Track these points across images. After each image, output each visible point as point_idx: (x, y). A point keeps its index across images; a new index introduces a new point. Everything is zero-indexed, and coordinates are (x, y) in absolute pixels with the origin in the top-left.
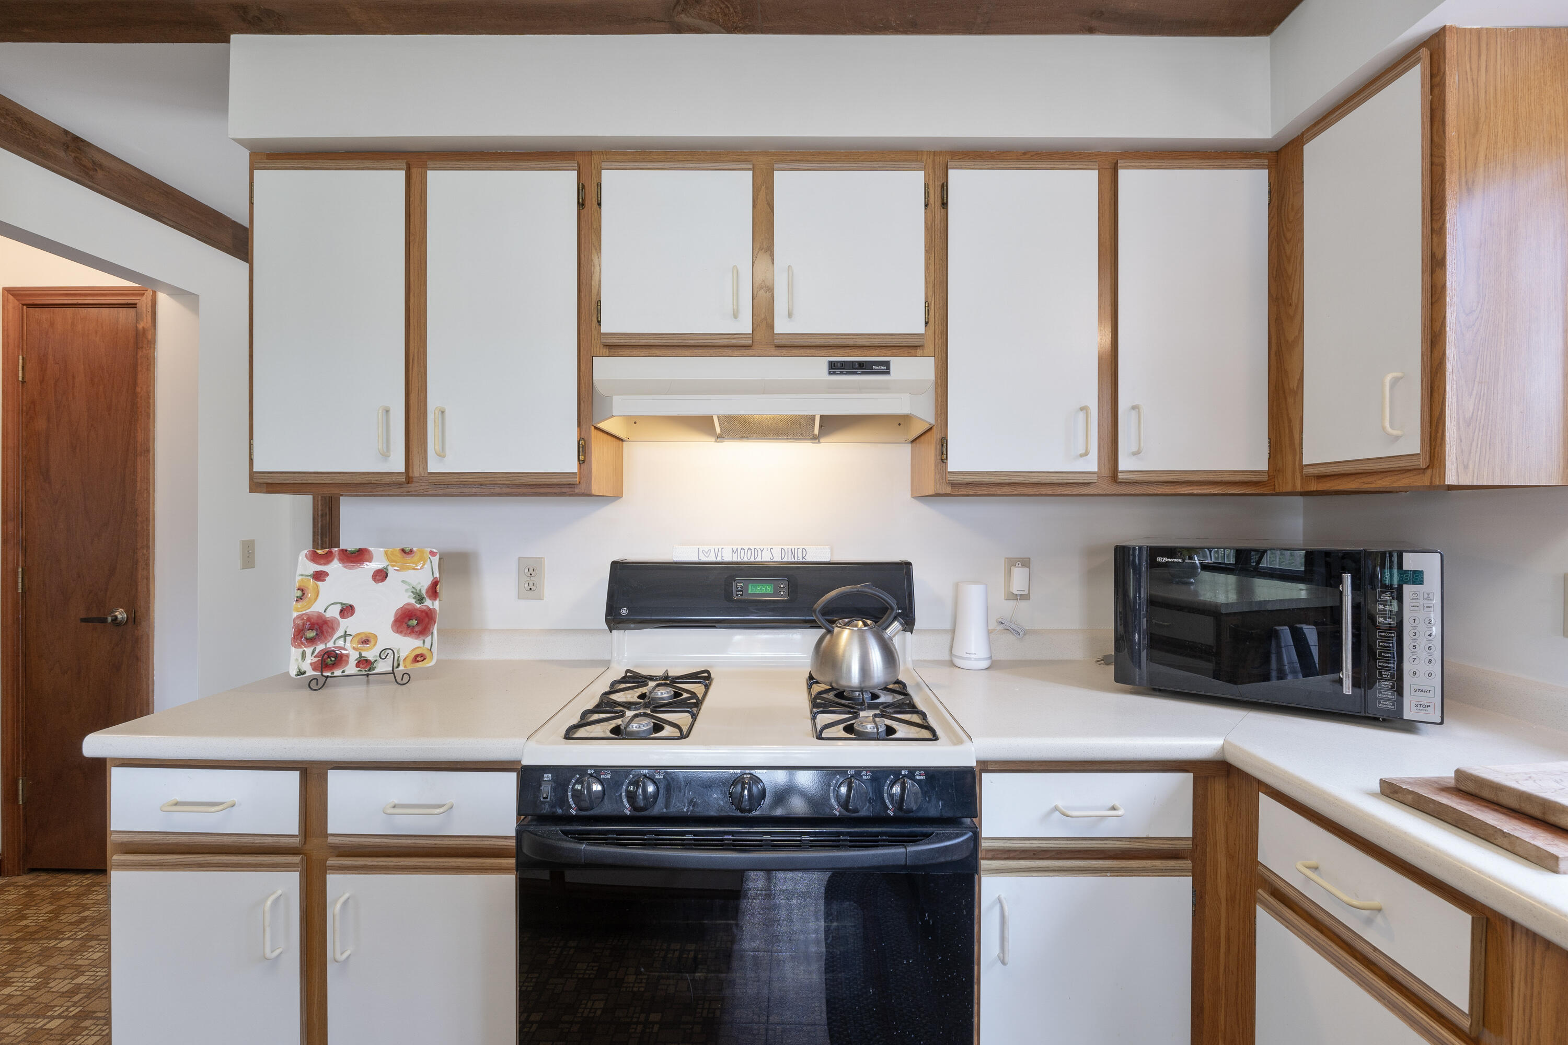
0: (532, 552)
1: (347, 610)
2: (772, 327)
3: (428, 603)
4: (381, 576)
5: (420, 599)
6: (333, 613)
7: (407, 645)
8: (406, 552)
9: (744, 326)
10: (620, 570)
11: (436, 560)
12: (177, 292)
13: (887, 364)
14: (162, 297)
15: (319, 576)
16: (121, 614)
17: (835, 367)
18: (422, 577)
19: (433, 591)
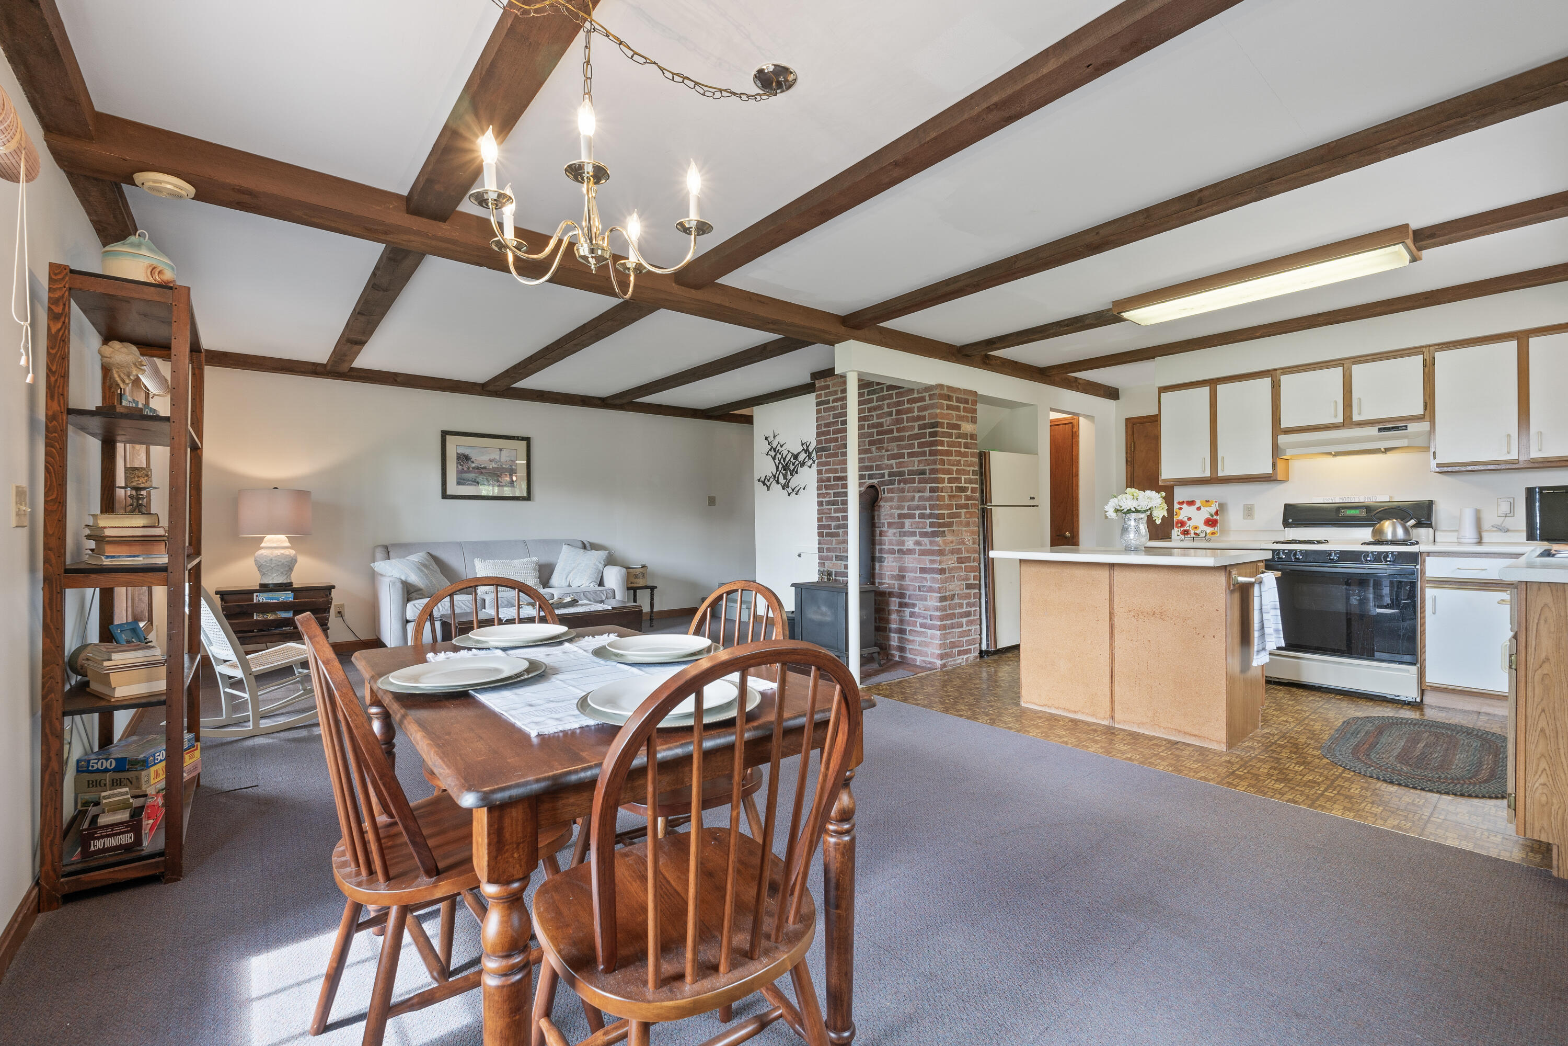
0: (1249, 503)
1: (1189, 519)
2: (1351, 418)
3: (1215, 517)
4: (1199, 509)
5: (1212, 516)
6: (1185, 519)
7: (1209, 530)
8: (1207, 501)
9: (1340, 419)
10: (1287, 507)
11: (1217, 504)
12: (1087, 417)
13: (1406, 426)
14: (1081, 419)
15: (1180, 509)
16: (1068, 534)
17: (1380, 430)
18: (1213, 510)
19: (1217, 513)
